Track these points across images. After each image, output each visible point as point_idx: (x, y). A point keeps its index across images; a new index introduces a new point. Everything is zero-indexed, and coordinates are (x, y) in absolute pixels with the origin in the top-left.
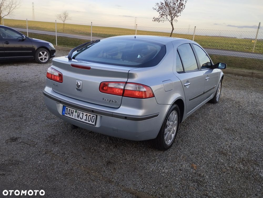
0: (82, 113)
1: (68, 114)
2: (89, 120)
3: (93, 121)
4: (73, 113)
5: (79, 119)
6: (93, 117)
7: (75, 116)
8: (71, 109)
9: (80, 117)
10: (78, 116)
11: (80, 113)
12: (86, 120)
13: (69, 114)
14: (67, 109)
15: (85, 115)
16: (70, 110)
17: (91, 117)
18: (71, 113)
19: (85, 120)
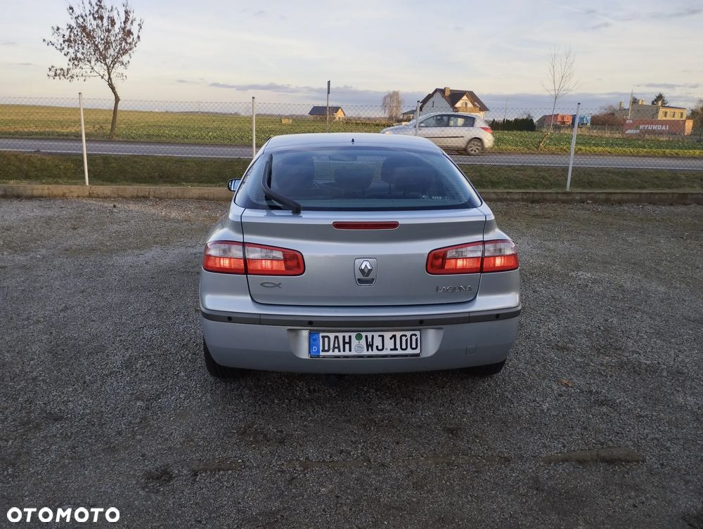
0: (379, 336)
1: (334, 348)
2: (404, 347)
3: (414, 346)
4: (350, 343)
5: (375, 352)
6: (414, 338)
7: (360, 347)
8: (340, 335)
9: (377, 347)
10: (370, 346)
11: (373, 336)
12: (397, 349)
13: (336, 350)
14: (326, 339)
15: (391, 338)
16: (336, 337)
17: (409, 337)
18: (344, 343)
19: (391, 350)
